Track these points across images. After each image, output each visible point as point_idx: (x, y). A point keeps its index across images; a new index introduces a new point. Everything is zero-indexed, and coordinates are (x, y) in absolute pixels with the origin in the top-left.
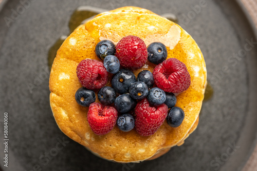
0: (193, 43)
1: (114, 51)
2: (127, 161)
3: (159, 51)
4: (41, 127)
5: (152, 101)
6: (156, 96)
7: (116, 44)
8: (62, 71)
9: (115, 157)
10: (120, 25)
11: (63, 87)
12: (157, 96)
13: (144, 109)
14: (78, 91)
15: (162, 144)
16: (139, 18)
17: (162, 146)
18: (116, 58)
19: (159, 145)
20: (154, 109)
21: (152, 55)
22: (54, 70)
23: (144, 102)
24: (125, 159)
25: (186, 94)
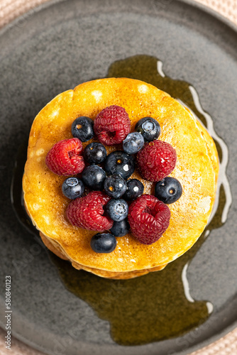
0: (199, 230)
1: (149, 139)
2: (30, 209)
3: (171, 192)
4: (29, 100)
5: (109, 205)
6: (117, 207)
7: (159, 138)
8: (103, 91)
9: (28, 193)
10: (184, 136)
11: (85, 100)
12: (118, 209)
13: (97, 200)
14: (86, 118)
15: (66, 242)
16: (202, 154)
17: (63, 244)
18: (143, 145)
19: (63, 239)
20: (101, 211)
21: (163, 184)
22: (100, 82)
23: (106, 197)
24: (30, 206)
25: (136, 246)
